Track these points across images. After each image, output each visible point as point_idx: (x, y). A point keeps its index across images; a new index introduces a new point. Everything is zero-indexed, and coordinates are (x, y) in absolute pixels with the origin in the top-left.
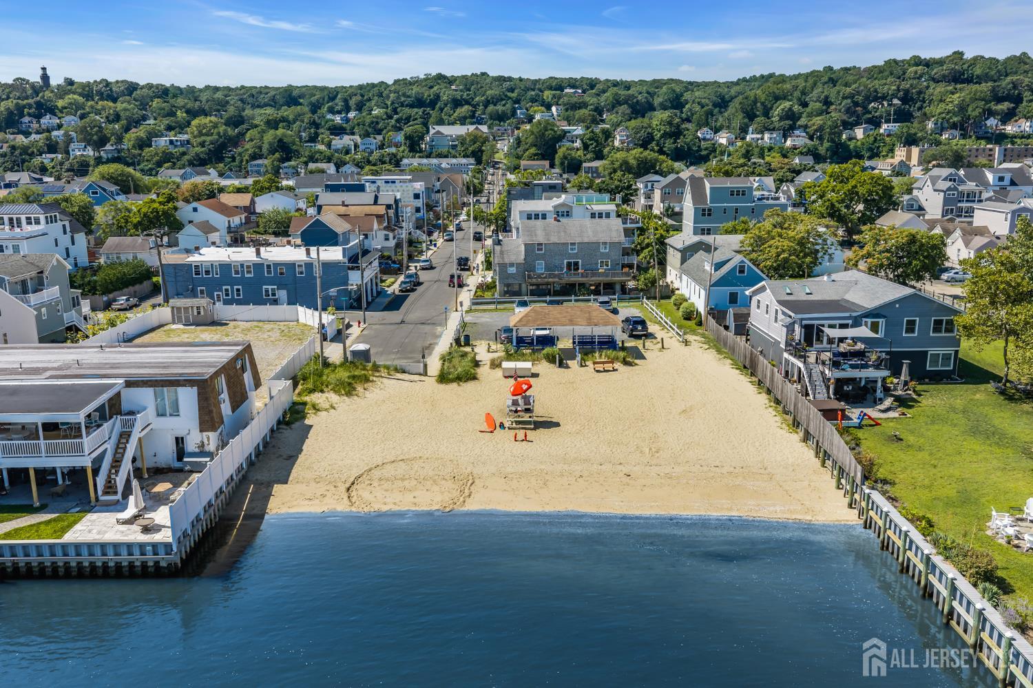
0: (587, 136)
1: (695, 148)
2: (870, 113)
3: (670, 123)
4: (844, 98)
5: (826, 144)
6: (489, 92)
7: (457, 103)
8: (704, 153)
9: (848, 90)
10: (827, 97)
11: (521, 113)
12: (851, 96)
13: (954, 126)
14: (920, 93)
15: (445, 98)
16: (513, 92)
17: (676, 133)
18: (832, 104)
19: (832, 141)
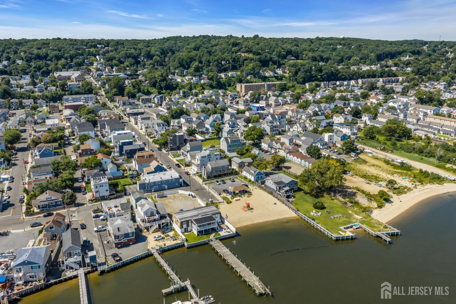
0: (135, 83)
1: (171, 84)
2: (223, 66)
3: (162, 76)
4: (215, 61)
5: (215, 83)
6: (71, 52)
7: (58, 58)
8: (175, 86)
9: (216, 58)
10: (209, 60)
11: (87, 61)
12: (217, 60)
13: (251, 74)
14: (238, 59)
15: (51, 55)
16: (79, 50)
17: (164, 80)
18: (211, 62)
19: (217, 81)
